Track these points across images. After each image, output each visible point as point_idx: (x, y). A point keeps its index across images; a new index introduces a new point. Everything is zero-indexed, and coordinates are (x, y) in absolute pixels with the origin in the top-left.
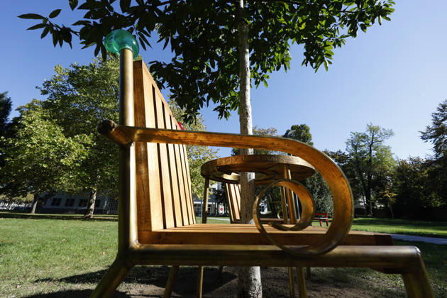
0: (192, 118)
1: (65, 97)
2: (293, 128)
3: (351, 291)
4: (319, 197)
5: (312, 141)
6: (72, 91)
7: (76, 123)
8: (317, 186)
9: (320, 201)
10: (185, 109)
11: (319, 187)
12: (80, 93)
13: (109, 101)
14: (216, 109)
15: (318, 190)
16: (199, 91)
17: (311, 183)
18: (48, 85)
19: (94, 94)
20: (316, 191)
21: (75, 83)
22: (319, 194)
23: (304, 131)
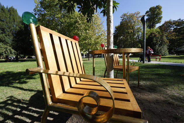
0: (91, 20)
1: (42, 15)
2: (150, 9)
3: (155, 94)
4: (159, 47)
5: (162, 16)
6: (44, 11)
7: (50, 26)
8: (159, 41)
9: (160, 48)
10: (86, 16)
11: (161, 42)
12: (47, 12)
13: (58, 14)
14: (101, 12)
15: (159, 43)
16: (91, 4)
17: (156, 40)
18: (35, 11)
19: (52, 11)
20: (158, 44)
21: (44, 7)
22: (159, 45)
23: (158, 10)
